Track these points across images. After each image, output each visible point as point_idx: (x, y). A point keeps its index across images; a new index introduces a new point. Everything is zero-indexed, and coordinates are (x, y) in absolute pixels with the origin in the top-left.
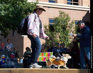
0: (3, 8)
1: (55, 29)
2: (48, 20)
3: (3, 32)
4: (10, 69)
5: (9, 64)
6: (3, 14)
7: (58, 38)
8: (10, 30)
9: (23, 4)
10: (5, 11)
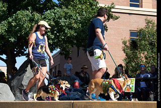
0: (64, 14)
1: (140, 46)
2: (129, 33)
3: (62, 50)
4: (72, 101)
5: (72, 95)
6: (63, 24)
7: (144, 59)
8: (73, 46)
9: (93, 9)
10: (66, 19)
